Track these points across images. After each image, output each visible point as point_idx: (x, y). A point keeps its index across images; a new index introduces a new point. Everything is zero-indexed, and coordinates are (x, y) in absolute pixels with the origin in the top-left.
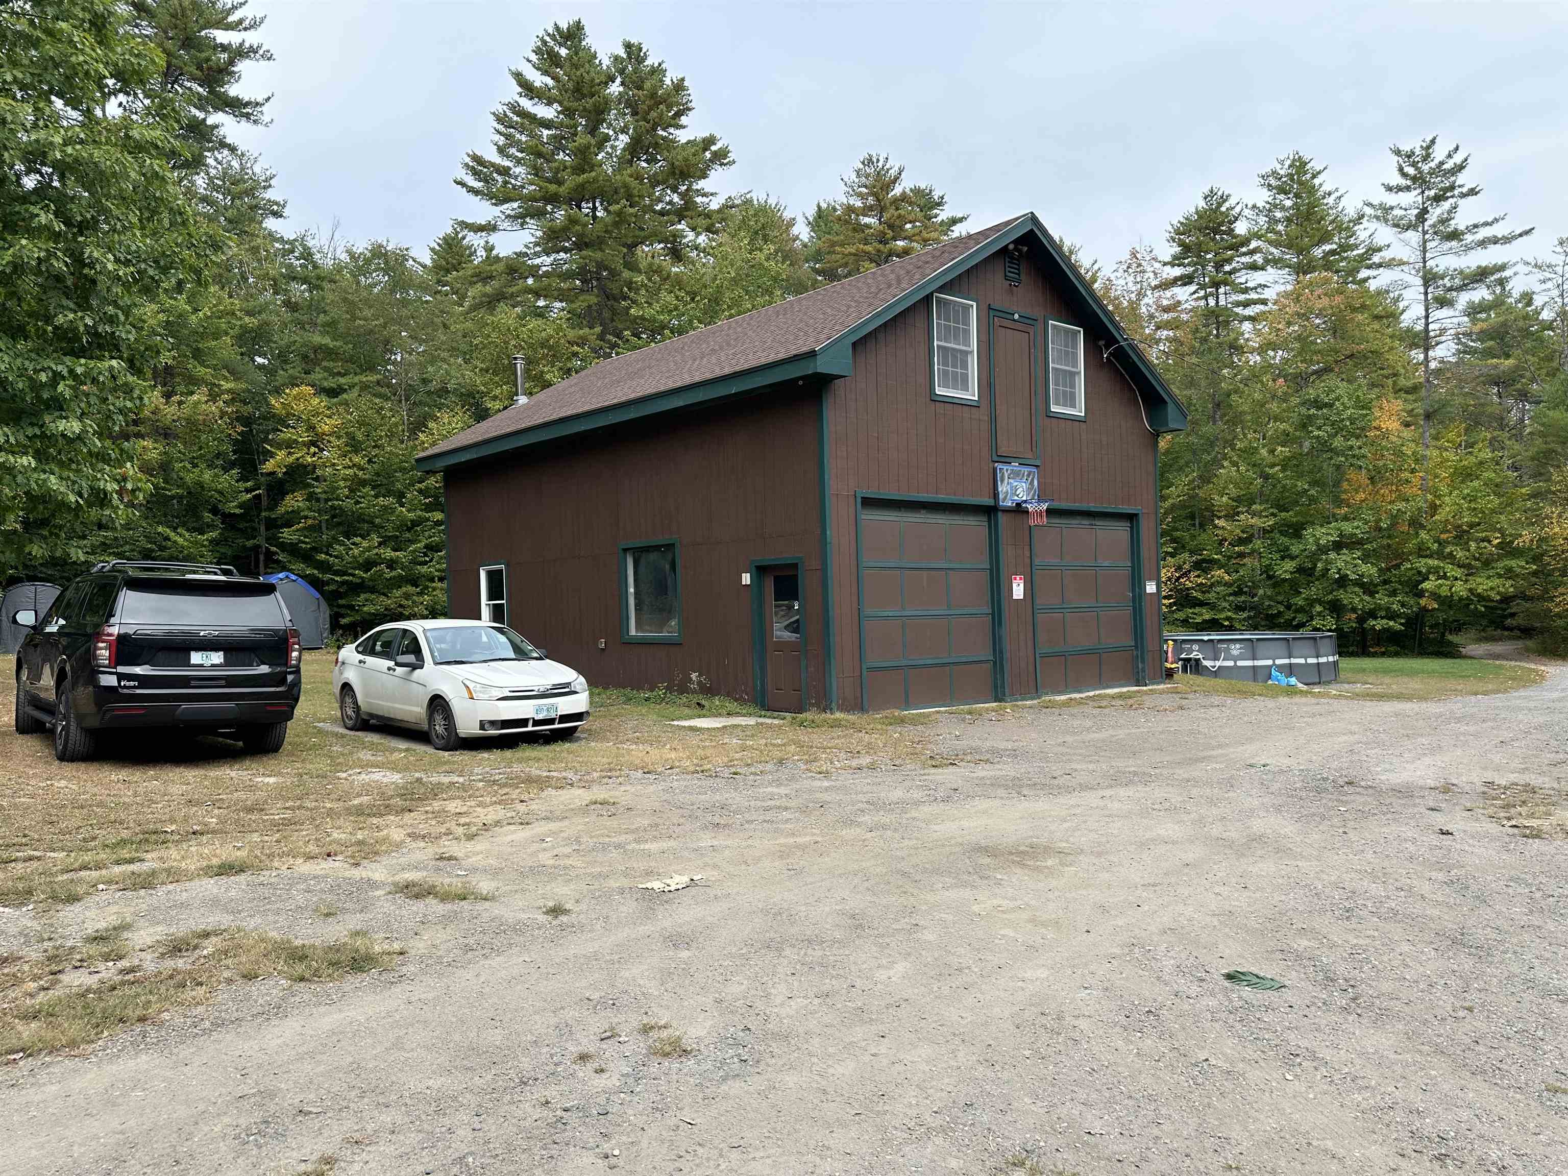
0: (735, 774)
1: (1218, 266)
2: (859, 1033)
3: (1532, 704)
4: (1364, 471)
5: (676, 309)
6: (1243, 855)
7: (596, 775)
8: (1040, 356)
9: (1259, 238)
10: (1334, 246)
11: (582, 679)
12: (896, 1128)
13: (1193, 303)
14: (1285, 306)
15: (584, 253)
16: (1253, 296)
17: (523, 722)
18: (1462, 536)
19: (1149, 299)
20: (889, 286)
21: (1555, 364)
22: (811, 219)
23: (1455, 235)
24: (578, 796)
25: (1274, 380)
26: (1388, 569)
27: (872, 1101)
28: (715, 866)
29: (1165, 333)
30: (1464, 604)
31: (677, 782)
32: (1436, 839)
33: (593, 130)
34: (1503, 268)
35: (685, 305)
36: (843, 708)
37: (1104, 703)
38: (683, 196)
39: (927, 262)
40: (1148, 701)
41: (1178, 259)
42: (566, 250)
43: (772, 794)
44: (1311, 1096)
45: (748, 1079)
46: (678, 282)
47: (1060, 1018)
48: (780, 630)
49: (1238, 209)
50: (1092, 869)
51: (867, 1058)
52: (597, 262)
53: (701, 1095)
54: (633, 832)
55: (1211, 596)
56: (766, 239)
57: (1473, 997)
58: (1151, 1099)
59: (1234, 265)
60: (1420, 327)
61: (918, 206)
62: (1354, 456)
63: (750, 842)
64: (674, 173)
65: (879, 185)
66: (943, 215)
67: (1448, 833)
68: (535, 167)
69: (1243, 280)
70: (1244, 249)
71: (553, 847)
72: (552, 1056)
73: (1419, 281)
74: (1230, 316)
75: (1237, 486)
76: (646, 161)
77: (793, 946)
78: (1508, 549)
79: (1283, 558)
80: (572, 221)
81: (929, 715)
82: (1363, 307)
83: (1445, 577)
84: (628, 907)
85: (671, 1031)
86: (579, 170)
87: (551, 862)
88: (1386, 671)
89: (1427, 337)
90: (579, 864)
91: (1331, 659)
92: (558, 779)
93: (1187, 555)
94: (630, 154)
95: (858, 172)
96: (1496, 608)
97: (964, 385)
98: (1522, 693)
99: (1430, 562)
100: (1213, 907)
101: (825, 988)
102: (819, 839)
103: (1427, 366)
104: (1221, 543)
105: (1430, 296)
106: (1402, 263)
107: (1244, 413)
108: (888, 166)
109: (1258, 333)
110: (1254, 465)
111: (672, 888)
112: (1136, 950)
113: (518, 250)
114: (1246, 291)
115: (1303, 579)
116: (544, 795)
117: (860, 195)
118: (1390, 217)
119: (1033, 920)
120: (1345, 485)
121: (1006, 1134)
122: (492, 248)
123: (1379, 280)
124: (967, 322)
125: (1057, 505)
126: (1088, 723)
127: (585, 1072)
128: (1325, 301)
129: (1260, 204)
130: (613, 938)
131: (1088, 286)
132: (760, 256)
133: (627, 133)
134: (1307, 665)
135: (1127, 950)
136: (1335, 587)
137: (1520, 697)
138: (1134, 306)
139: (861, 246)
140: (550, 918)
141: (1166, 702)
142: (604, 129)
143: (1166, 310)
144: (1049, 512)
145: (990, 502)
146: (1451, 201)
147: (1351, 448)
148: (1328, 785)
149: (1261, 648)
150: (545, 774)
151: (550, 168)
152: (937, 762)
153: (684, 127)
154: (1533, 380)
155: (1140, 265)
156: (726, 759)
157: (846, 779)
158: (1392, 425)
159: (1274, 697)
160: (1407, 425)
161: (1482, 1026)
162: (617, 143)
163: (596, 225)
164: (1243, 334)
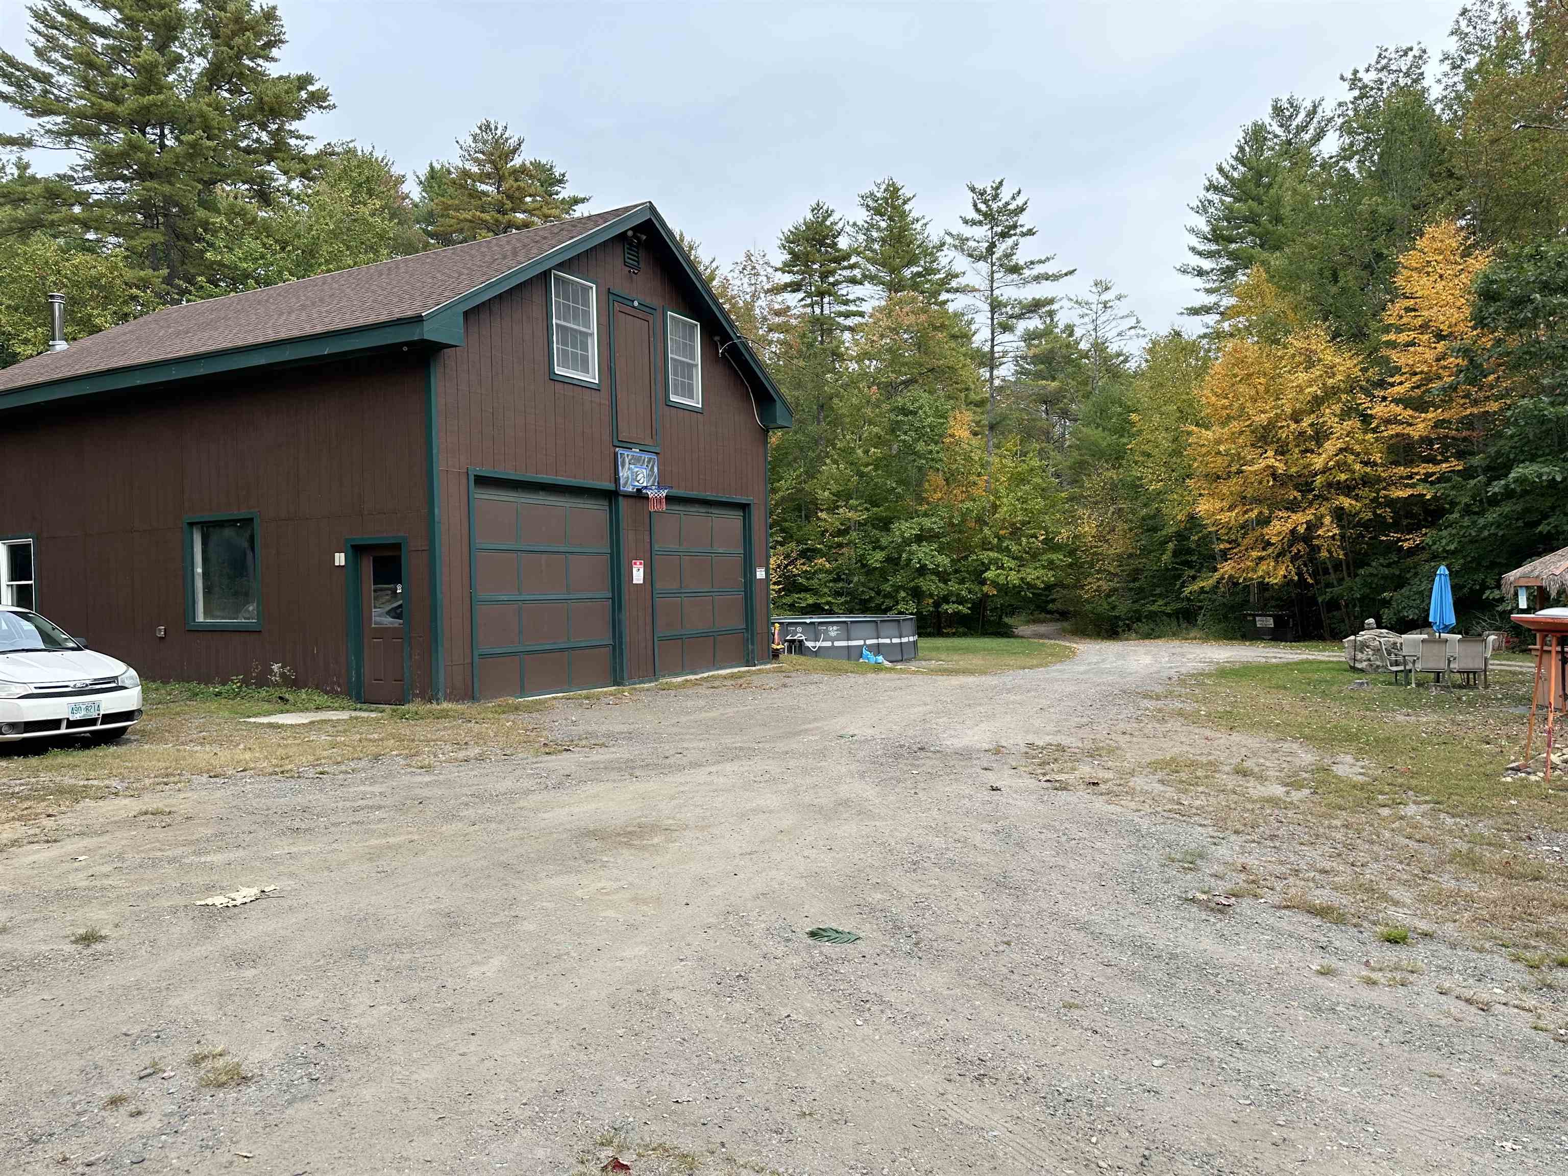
0: (322, 773)
1: (824, 276)
2: (447, 1033)
3: (1066, 676)
4: (941, 473)
5: (262, 257)
6: (830, 819)
7: (147, 781)
8: (660, 346)
9: (858, 254)
10: (920, 269)
11: (132, 672)
12: (481, 1126)
13: (801, 310)
14: (879, 320)
15: (148, 184)
16: (852, 308)
17: (56, 724)
18: (1016, 532)
19: (762, 302)
20: (505, 257)
21: (1089, 388)
22: (423, 179)
23: (1015, 269)
24: (126, 806)
25: (869, 387)
26: (959, 560)
27: (457, 1102)
28: (292, 875)
29: (776, 335)
30: (1016, 591)
31: (250, 785)
32: (987, 795)
33: (162, 47)
34: (1051, 301)
35: (274, 254)
36: (450, 698)
37: (717, 683)
38: (273, 135)
39: (545, 238)
40: (756, 680)
41: (788, 266)
42: (125, 179)
43: (364, 793)
44: (877, 1037)
45: (319, 1099)
46: (266, 228)
47: (655, 993)
48: (380, 616)
49: (840, 225)
50: (695, 842)
51: (455, 1058)
52: (164, 196)
53: (262, 1124)
54: (191, 843)
55: (815, 582)
56: (370, 193)
57: (1011, 931)
58: (737, 1060)
59: (837, 277)
60: (987, 348)
61: (539, 180)
62: (933, 460)
63: (335, 846)
64: (262, 109)
65: (497, 154)
66: (565, 193)
67: (997, 789)
68: (85, 79)
69: (844, 292)
70: (846, 263)
71: (89, 866)
72: (74, 1105)
73: (987, 307)
74: (832, 325)
75: (836, 481)
76: (229, 91)
77: (378, 951)
78: (1051, 544)
79: (874, 549)
80: (134, 147)
81: (546, 701)
82: (943, 326)
83: (1002, 568)
84: (184, 927)
85: (228, 1058)
86: (142, 89)
87: (85, 883)
88: (956, 650)
89: (993, 358)
90: (120, 883)
91: (911, 639)
92: (98, 788)
93: (794, 544)
94: (209, 80)
95: (475, 138)
96: (1040, 595)
97: (584, 366)
98: (1058, 667)
99: (991, 554)
100: (802, 870)
101: (412, 992)
102: (416, 837)
103: (992, 383)
104: (823, 534)
105: (996, 321)
106: (974, 290)
107: (845, 416)
108: (506, 135)
109: (856, 343)
110: (852, 464)
111: (238, 903)
112: (731, 918)
113: (61, 172)
114: (846, 302)
115: (890, 567)
116: (78, 807)
117: (476, 160)
118: (965, 247)
119: (635, 899)
120: (926, 486)
121: (596, 1115)
122: (27, 166)
123: (957, 303)
124: (586, 303)
125: (675, 492)
126: (702, 703)
127: (118, 1118)
128: (912, 318)
129: (860, 223)
130: (160, 963)
131: (706, 284)
132: (365, 211)
133: (205, 57)
134: (892, 644)
135: (722, 918)
136: (916, 575)
137: (1056, 670)
138: (749, 307)
139: (478, 213)
140: (80, 947)
141: (772, 681)
142: (176, 48)
143: (778, 313)
144: (669, 499)
145: (611, 486)
146: (1014, 238)
147: (931, 452)
148: (904, 751)
149: (855, 630)
150: (81, 783)
151: (105, 83)
152: (550, 748)
153: (274, 60)
154: (1072, 401)
155: (754, 268)
156: (311, 758)
157: (451, 772)
158: (963, 433)
159: (863, 673)
160: (975, 434)
161: (1017, 957)
162: (192, 66)
163: (164, 155)
164: (843, 343)
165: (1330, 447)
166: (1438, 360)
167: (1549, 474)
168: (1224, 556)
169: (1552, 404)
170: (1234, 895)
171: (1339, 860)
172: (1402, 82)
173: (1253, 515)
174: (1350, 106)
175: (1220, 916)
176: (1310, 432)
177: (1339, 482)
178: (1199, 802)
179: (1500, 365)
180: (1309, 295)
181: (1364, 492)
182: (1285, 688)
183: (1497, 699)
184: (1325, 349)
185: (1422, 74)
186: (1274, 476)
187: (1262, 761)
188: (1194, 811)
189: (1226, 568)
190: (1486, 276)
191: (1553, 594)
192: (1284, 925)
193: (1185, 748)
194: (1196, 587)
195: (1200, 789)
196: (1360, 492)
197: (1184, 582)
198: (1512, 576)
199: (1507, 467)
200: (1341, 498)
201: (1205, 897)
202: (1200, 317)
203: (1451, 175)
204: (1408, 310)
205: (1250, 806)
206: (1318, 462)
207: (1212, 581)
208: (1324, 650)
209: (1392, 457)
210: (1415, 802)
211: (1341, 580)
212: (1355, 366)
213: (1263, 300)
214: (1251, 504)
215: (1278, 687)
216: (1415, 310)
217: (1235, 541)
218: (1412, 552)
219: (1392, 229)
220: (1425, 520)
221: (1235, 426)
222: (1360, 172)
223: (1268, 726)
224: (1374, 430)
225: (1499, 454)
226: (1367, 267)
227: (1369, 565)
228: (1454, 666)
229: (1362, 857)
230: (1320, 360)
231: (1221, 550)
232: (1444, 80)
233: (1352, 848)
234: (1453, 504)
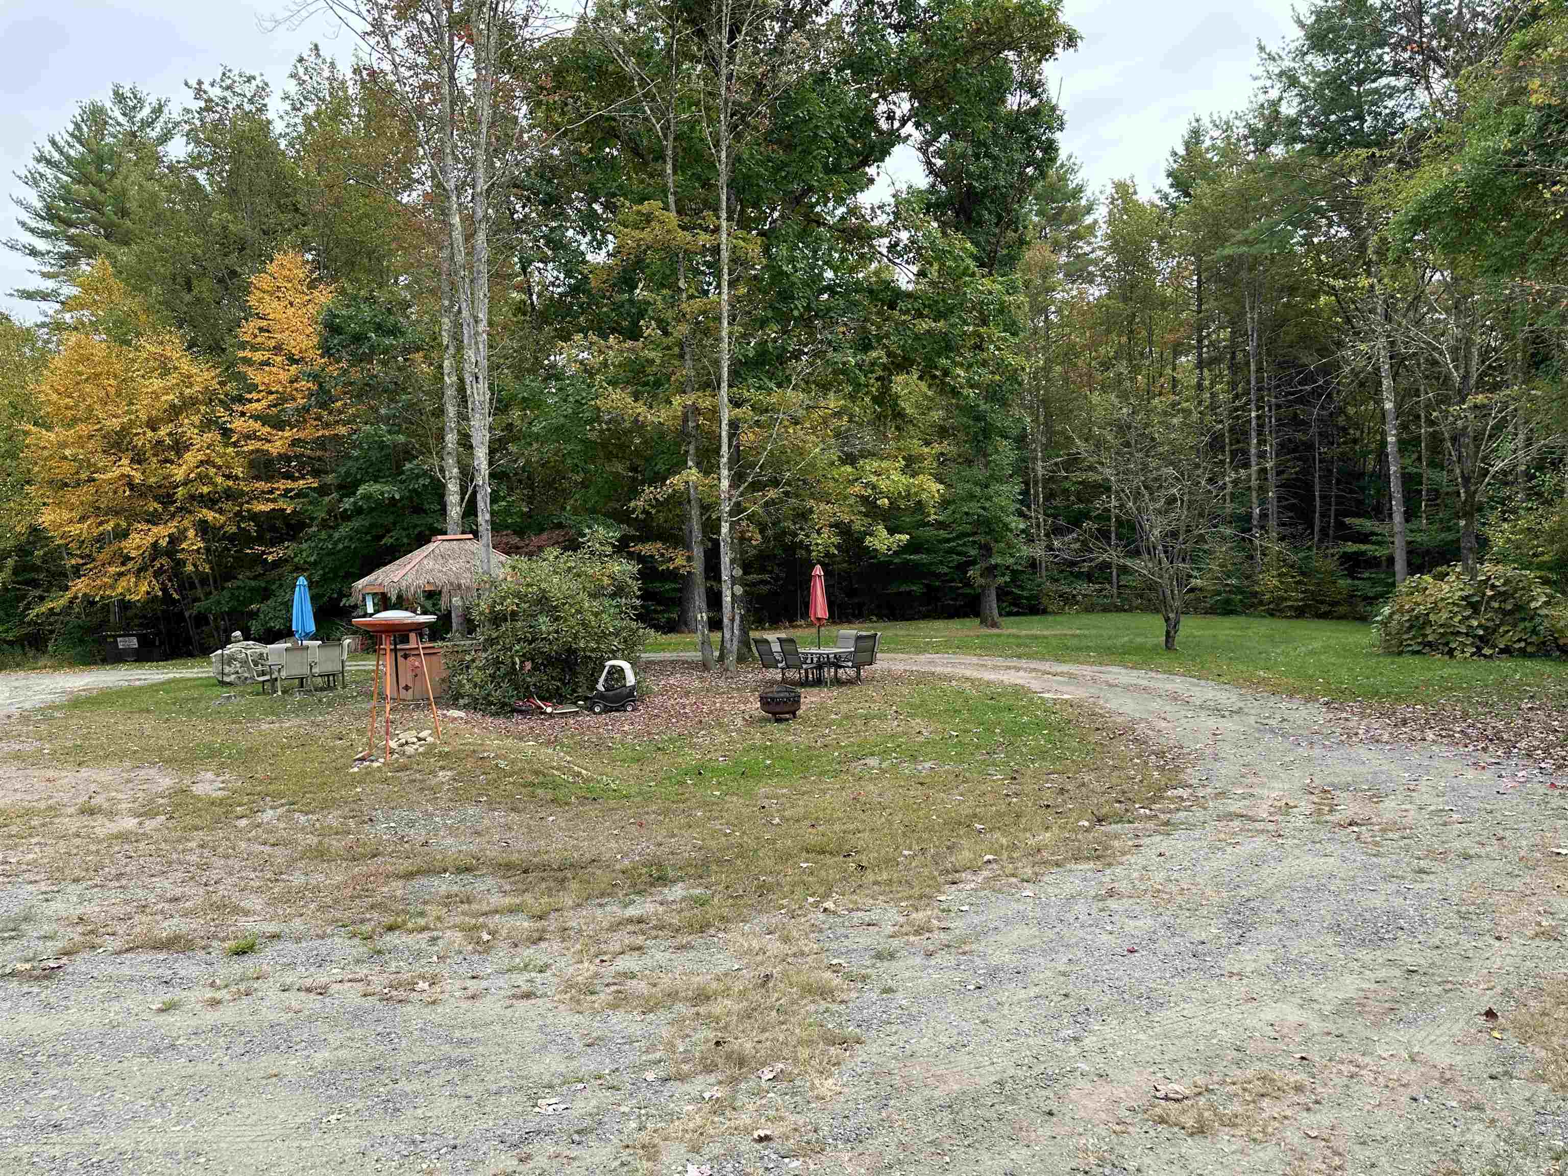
165: (191, 458)
166: (291, 382)
167: (389, 492)
168: (77, 571)
169: (389, 432)
170: (65, 954)
171: (191, 883)
172: (247, 107)
173: (109, 527)
174: (197, 116)
175: (46, 983)
176: (168, 441)
177: (201, 495)
178: (31, 856)
179: (346, 393)
180: (161, 299)
181: (227, 505)
182: (148, 711)
183: (353, 697)
184: (180, 358)
185: (265, 105)
186: (132, 486)
187: (114, 794)
188: (24, 867)
189: (80, 586)
190: (330, 310)
191: (394, 599)
192: (126, 971)
193: (19, 796)
194: (43, 609)
195: (33, 841)
196: (224, 506)
197: (29, 603)
198: (361, 583)
199: (356, 484)
200: (204, 511)
201: (28, 966)
202: (35, 303)
203: (297, 210)
204: (261, 329)
205: (93, 848)
206: (179, 474)
207: (63, 602)
208: (193, 667)
209: (254, 472)
210: (272, 808)
211: (208, 595)
212: (213, 378)
213: (110, 295)
214: (106, 514)
215: (141, 711)
216: (269, 331)
217: (89, 556)
218: (276, 564)
219: (243, 249)
220: (288, 534)
221: (83, 429)
222: (211, 185)
223: (121, 756)
224: (235, 445)
225: (348, 474)
226: (221, 281)
227: (235, 578)
228: (316, 670)
229: (214, 875)
230: (176, 368)
231: (73, 566)
232: (286, 118)
233: (206, 867)
234: (312, 519)
